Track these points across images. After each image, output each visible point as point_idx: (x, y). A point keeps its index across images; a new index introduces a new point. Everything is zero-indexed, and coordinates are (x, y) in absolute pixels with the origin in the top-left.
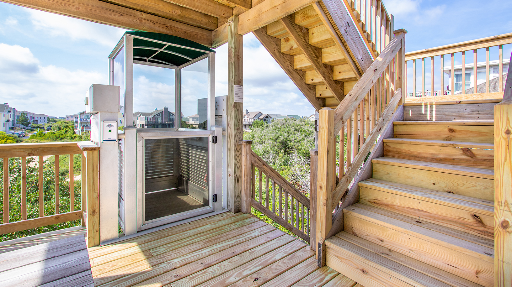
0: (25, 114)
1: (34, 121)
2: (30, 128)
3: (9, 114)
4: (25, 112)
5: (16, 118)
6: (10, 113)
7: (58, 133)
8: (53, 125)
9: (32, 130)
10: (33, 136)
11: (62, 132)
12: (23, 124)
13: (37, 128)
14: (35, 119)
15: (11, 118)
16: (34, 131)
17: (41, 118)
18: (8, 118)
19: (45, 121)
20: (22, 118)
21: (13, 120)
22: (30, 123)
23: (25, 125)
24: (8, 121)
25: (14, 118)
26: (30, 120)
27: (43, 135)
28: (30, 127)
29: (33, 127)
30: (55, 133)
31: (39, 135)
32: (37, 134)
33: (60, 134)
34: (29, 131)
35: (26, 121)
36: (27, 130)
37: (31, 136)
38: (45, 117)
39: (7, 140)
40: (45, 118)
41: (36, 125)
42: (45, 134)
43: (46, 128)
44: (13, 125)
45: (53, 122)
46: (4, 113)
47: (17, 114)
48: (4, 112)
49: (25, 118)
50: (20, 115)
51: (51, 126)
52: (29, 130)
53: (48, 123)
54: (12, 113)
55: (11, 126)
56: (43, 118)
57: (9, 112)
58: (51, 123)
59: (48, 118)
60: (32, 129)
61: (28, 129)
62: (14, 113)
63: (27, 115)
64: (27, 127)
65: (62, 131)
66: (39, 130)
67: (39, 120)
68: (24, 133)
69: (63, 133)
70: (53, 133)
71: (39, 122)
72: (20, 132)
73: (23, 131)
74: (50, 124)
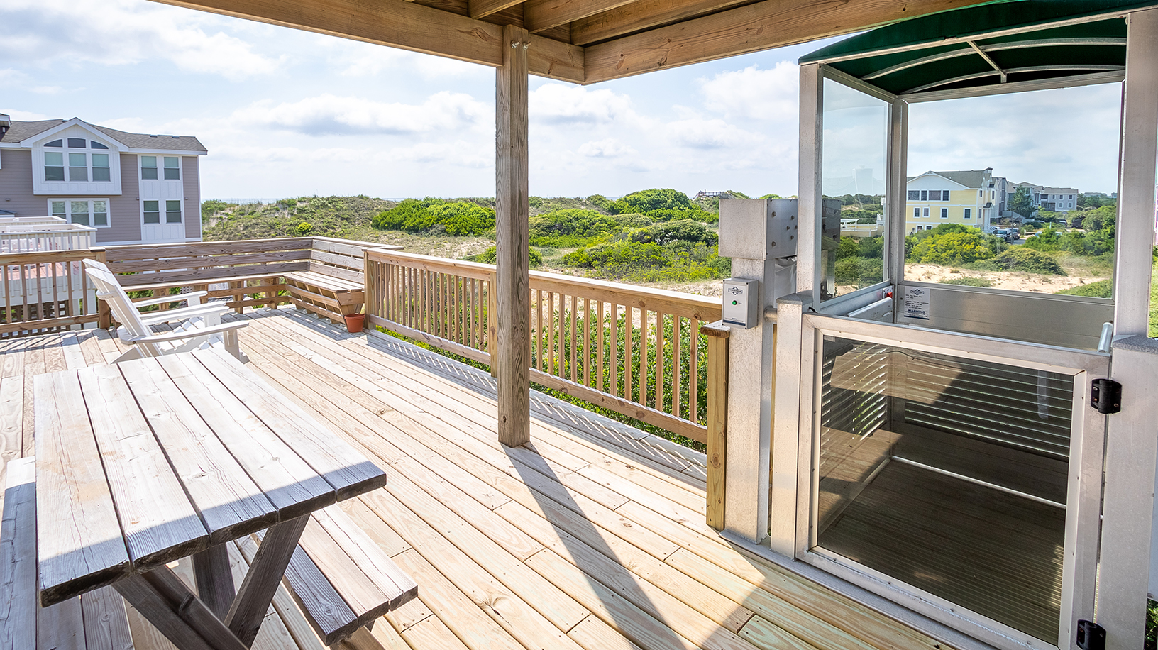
0: (1023, 190)
1: (1045, 204)
2: (1033, 220)
3: (990, 192)
4: (1024, 186)
5: (1007, 198)
6: (992, 189)
7: (1091, 237)
8: (1087, 214)
9: (1037, 226)
10: (1033, 239)
11: (1103, 233)
12: (1017, 212)
13: (1049, 220)
14: (1049, 200)
15: (993, 199)
16: (1041, 227)
17: (1061, 198)
18: (989, 199)
19: (1070, 205)
20: (1018, 199)
21: (1000, 204)
22: (1034, 210)
23: (1022, 215)
24: (989, 205)
25: (1003, 198)
26: (1037, 204)
27: (1053, 238)
28: (1032, 218)
29: (1039, 219)
30: (1083, 237)
31: (1044, 239)
32: (1041, 237)
33: (1096, 238)
34: (1031, 228)
35: (1025, 206)
36: (1026, 226)
37: (1029, 239)
38: (1071, 193)
39: (976, 245)
40: (1071, 197)
41: (1047, 215)
42: (1058, 237)
43: (1069, 222)
44: (1000, 214)
45: (1091, 208)
46: (980, 189)
47: (1009, 190)
48: (981, 187)
49: (1024, 198)
50: (1014, 191)
51: (1083, 218)
52: (1030, 225)
53: (1078, 209)
54: (997, 189)
55: (997, 216)
56: (1066, 197)
57: (992, 186)
58: (1086, 210)
59: (1081, 196)
60: (1037, 223)
61: (1028, 224)
62: (1004, 187)
63: (1028, 192)
64: (1027, 217)
65: (1103, 231)
66: (1052, 227)
67: (1057, 201)
68: (1016, 231)
69: (1106, 238)
70: (1080, 235)
71: (1057, 206)
72: (1008, 229)
73: (1013, 227)
74: (1080, 213)
